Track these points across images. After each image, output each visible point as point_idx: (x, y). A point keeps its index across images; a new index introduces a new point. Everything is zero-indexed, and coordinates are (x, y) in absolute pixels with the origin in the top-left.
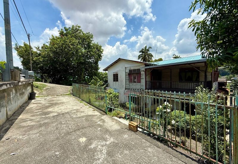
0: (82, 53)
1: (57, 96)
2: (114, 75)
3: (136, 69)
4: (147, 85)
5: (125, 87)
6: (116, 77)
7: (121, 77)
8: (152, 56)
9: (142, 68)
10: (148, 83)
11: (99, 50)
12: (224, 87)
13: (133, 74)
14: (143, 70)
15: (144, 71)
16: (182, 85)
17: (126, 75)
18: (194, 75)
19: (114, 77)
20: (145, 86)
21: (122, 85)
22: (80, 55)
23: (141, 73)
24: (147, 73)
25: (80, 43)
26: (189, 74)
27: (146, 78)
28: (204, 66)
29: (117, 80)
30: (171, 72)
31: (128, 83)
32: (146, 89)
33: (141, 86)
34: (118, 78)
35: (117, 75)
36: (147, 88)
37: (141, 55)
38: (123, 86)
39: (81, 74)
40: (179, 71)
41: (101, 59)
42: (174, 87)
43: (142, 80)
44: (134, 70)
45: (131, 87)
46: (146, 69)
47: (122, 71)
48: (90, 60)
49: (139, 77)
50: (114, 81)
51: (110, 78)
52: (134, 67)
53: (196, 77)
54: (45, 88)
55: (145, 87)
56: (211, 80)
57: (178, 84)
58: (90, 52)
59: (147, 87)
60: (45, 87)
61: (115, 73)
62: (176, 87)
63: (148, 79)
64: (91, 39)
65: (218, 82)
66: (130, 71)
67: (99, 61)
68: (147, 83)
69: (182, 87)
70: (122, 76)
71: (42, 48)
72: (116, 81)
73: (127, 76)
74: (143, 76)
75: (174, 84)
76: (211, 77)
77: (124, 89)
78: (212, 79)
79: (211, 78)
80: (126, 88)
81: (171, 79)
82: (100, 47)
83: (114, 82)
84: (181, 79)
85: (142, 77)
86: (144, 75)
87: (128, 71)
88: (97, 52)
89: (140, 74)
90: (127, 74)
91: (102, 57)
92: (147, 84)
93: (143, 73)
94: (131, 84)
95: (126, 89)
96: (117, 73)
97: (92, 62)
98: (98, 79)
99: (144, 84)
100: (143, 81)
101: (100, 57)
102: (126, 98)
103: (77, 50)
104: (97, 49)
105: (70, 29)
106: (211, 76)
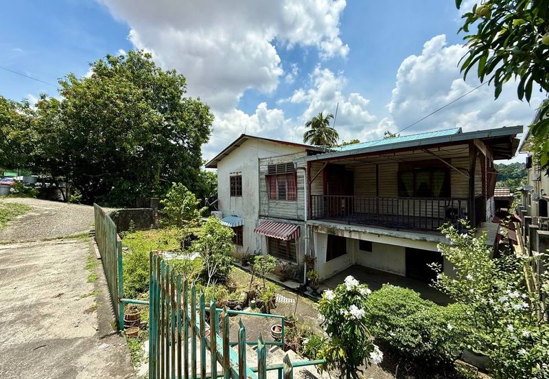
0: (151, 123)
1: (45, 240)
2: (232, 178)
3: (286, 162)
4: (313, 206)
5: (259, 212)
6: (236, 186)
7: (250, 186)
8: (337, 134)
9: (301, 161)
10: (316, 202)
11: (201, 117)
12: (506, 210)
13: (278, 175)
14: (301, 166)
15: (304, 168)
16: (406, 206)
17: (260, 179)
18: (435, 181)
19: (231, 183)
20: (308, 210)
21: (251, 205)
22: (146, 128)
23: (298, 174)
24: (313, 174)
25: (147, 98)
26: (423, 178)
27: (309, 188)
28: (468, 154)
29: (240, 194)
30: (377, 172)
31: (265, 199)
32: (310, 217)
33: (298, 209)
34: (241, 189)
35: (239, 178)
36: (313, 215)
37: (310, 132)
38: (254, 208)
39: (152, 176)
40: (396, 168)
41: (208, 139)
42: (385, 212)
43: (300, 194)
44: (281, 166)
45: (273, 212)
46: (310, 163)
47: (250, 167)
48: (181, 142)
49: (293, 185)
50: (233, 194)
51: (223, 188)
52: (279, 157)
53: (442, 184)
54: (19, 217)
55: (308, 213)
56: (481, 193)
57: (395, 203)
58: (176, 120)
59: (313, 211)
60: (22, 213)
61: (235, 175)
62: (390, 212)
63: (317, 190)
64: (181, 88)
65: (495, 198)
66: (271, 168)
67: (203, 145)
68: (313, 200)
69: (406, 210)
70: (252, 183)
71: (40, 105)
72: (238, 194)
73: (264, 183)
74: (303, 183)
75: (385, 203)
76: (481, 186)
77: (257, 215)
78: (483, 191)
79: (481, 189)
80: (262, 213)
81: (377, 190)
82: (207, 108)
83: (233, 198)
84: (402, 192)
85: (299, 186)
86: (305, 179)
87: (265, 169)
88: (197, 122)
89: (296, 177)
90: (263, 176)
91: (211, 134)
92: (313, 203)
93: (302, 173)
94: (272, 205)
95: (260, 216)
96: (239, 174)
97: (186, 145)
98: (186, 189)
99: (305, 205)
100: (303, 196)
101: (204, 133)
102: (260, 242)
103: (138, 115)
104: (197, 113)
105: (125, 60)
106: (481, 183)
